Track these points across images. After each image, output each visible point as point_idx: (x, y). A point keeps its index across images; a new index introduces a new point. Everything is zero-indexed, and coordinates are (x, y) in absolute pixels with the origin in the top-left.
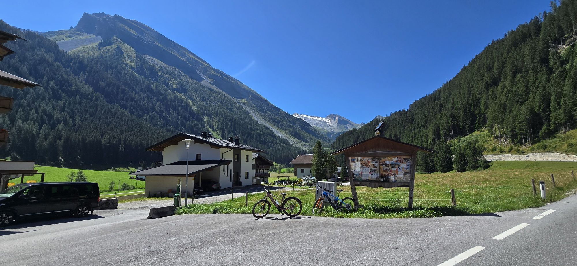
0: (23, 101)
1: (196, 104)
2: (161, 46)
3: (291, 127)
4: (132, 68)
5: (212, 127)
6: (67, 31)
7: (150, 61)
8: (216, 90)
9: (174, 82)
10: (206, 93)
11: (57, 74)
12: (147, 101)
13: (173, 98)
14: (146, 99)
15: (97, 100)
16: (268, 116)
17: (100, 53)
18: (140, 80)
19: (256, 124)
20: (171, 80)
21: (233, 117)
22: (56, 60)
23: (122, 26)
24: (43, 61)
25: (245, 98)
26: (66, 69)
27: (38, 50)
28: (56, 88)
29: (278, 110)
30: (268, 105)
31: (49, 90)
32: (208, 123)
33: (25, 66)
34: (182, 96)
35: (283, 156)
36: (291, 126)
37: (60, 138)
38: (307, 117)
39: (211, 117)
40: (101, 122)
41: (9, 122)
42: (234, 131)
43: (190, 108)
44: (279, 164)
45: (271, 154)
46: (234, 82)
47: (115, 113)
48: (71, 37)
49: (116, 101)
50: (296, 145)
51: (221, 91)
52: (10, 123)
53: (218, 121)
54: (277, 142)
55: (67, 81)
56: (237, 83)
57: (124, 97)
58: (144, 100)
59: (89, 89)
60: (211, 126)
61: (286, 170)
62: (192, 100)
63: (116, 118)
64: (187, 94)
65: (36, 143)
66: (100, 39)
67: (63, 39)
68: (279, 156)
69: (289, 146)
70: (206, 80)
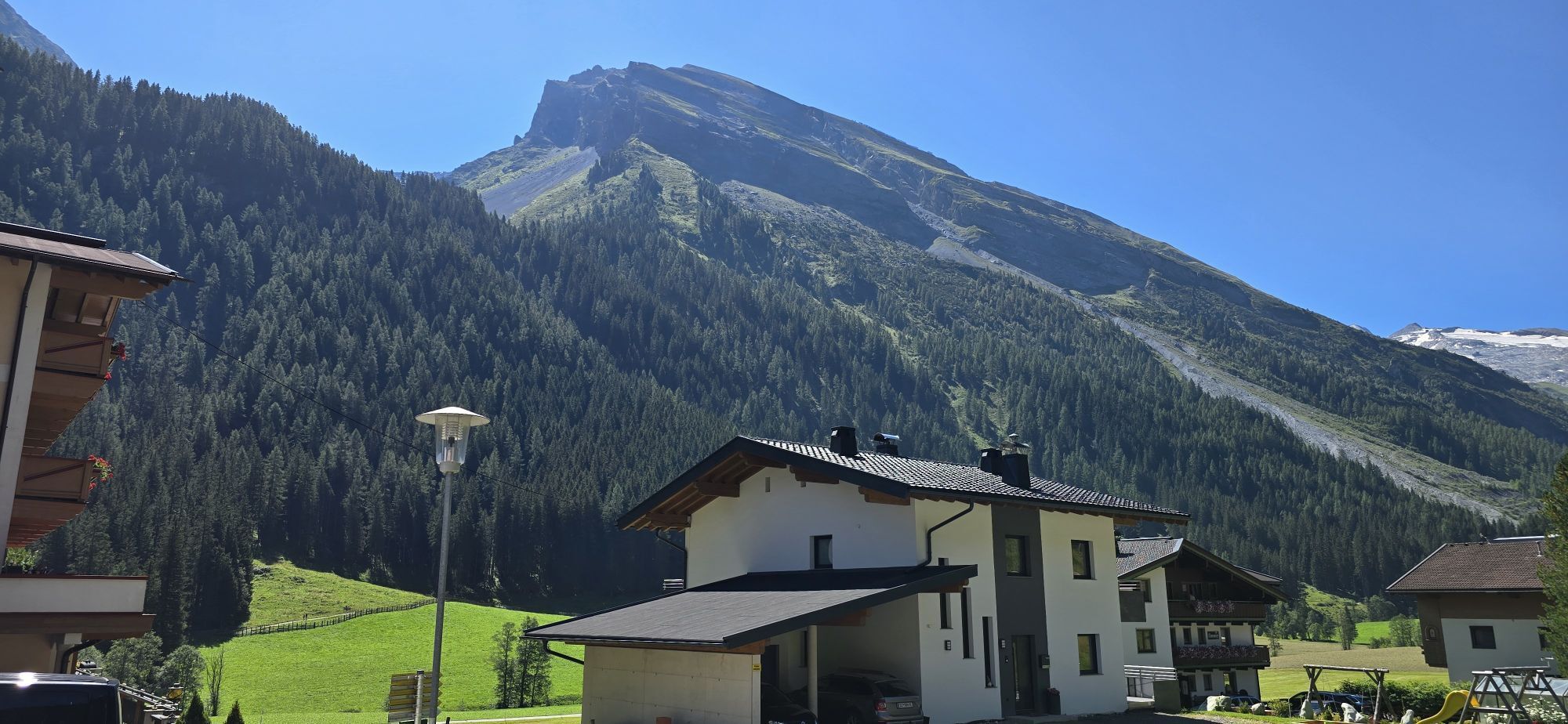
0: (400, 391)
1: (916, 338)
2: (778, 137)
3: (1391, 403)
4: (689, 238)
5: (988, 429)
6: (504, 152)
7: (742, 199)
8: (991, 268)
9: (830, 262)
10: (951, 291)
11: (480, 293)
12: (741, 348)
13: (829, 328)
14: (737, 343)
15: (590, 366)
16: (1255, 355)
17: (595, 201)
18: (714, 274)
19: (1196, 400)
20: (817, 259)
21: (1076, 380)
22: (478, 248)
23: (654, 97)
24: (447, 257)
25: (1128, 286)
26: (502, 273)
27: (433, 227)
28: (479, 339)
29: (1310, 320)
30: (1248, 304)
31: (462, 347)
32: (969, 416)
33: (403, 282)
34: (860, 314)
35: (1365, 556)
36: (1392, 396)
37: (488, 506)
38: (1487, 337)
39: (979, 387)
40: (599, 441)
41: (367, 461)
42: (1086, 443)
43: (892, 358)
44: (1341, 600)
45: (1293, 547)
46: (1070, 222)
47: (642, 405)
48: (518, 169)
49: (643, 362)
50: (1436, 492)
51: (1015, 271)
52: (370, 463)
53: (1013, 403)
54: (1320, 482)
55: (507, 313)
56: (1084, 223)
57: (666, 344)
58: (731, 347)
59: (564, 330)
60: (984, 426)
61: (1389, 630)
62: (900, 325)
63: (643, 423)
64: (876, 304)
65: (429, 525)
66: (591, 157)
67: (497, 180)
68: (1336, 556)
69: (1394, 501)
70: (948, 234)
